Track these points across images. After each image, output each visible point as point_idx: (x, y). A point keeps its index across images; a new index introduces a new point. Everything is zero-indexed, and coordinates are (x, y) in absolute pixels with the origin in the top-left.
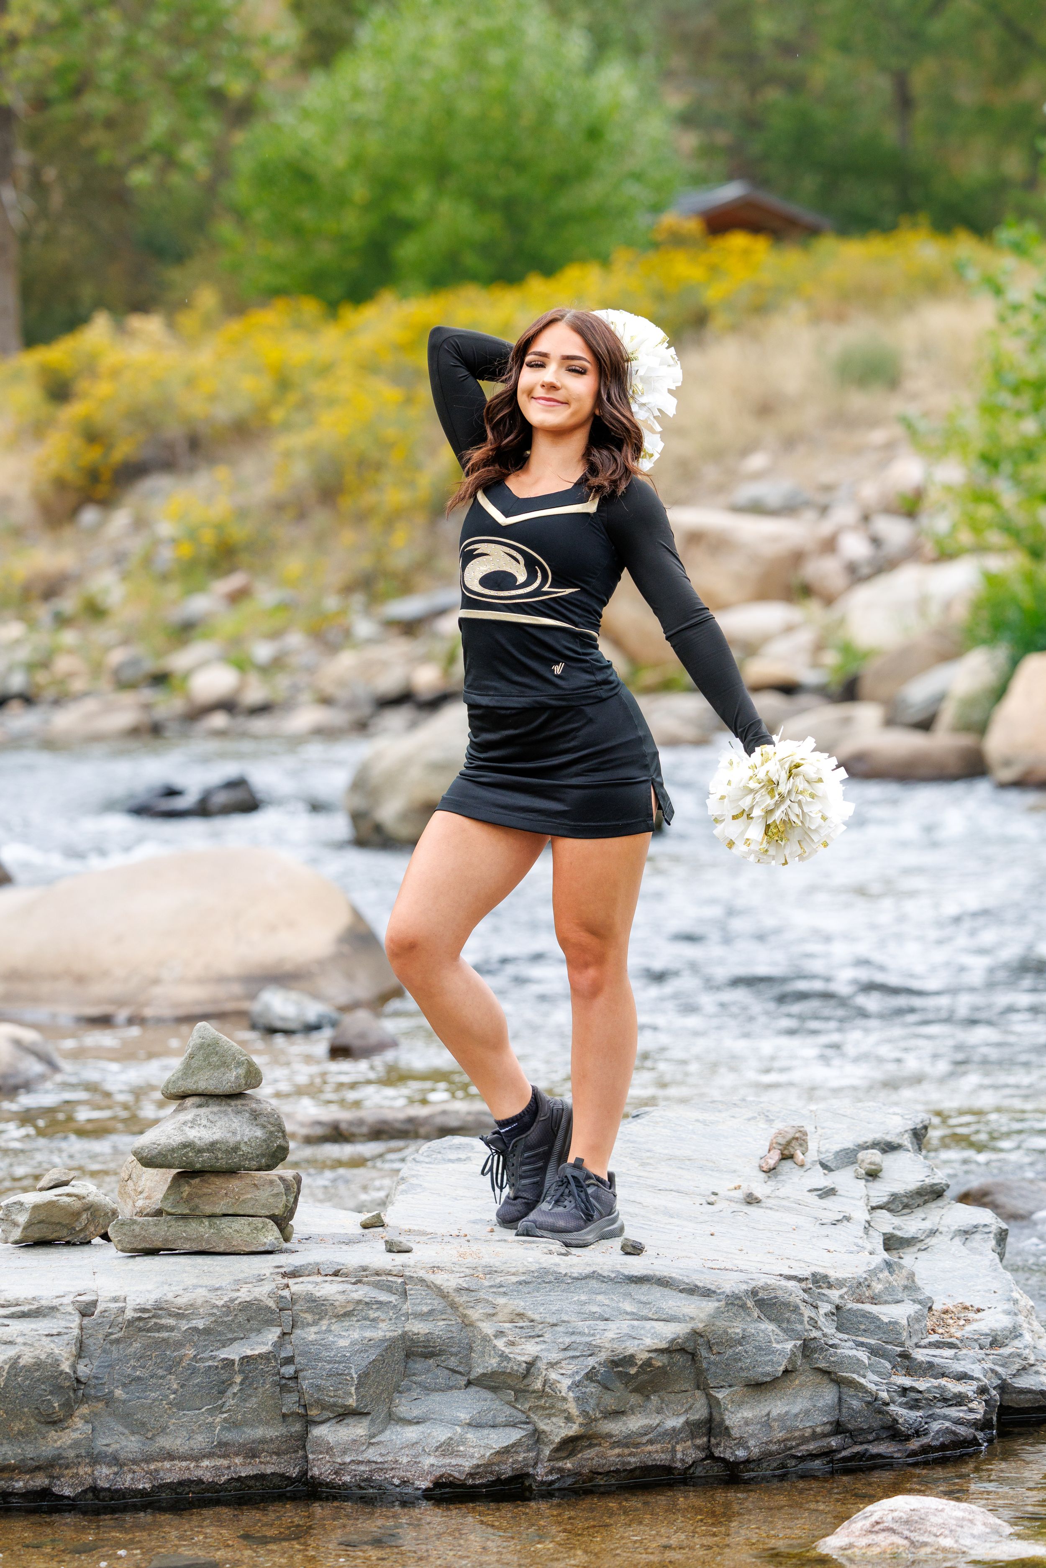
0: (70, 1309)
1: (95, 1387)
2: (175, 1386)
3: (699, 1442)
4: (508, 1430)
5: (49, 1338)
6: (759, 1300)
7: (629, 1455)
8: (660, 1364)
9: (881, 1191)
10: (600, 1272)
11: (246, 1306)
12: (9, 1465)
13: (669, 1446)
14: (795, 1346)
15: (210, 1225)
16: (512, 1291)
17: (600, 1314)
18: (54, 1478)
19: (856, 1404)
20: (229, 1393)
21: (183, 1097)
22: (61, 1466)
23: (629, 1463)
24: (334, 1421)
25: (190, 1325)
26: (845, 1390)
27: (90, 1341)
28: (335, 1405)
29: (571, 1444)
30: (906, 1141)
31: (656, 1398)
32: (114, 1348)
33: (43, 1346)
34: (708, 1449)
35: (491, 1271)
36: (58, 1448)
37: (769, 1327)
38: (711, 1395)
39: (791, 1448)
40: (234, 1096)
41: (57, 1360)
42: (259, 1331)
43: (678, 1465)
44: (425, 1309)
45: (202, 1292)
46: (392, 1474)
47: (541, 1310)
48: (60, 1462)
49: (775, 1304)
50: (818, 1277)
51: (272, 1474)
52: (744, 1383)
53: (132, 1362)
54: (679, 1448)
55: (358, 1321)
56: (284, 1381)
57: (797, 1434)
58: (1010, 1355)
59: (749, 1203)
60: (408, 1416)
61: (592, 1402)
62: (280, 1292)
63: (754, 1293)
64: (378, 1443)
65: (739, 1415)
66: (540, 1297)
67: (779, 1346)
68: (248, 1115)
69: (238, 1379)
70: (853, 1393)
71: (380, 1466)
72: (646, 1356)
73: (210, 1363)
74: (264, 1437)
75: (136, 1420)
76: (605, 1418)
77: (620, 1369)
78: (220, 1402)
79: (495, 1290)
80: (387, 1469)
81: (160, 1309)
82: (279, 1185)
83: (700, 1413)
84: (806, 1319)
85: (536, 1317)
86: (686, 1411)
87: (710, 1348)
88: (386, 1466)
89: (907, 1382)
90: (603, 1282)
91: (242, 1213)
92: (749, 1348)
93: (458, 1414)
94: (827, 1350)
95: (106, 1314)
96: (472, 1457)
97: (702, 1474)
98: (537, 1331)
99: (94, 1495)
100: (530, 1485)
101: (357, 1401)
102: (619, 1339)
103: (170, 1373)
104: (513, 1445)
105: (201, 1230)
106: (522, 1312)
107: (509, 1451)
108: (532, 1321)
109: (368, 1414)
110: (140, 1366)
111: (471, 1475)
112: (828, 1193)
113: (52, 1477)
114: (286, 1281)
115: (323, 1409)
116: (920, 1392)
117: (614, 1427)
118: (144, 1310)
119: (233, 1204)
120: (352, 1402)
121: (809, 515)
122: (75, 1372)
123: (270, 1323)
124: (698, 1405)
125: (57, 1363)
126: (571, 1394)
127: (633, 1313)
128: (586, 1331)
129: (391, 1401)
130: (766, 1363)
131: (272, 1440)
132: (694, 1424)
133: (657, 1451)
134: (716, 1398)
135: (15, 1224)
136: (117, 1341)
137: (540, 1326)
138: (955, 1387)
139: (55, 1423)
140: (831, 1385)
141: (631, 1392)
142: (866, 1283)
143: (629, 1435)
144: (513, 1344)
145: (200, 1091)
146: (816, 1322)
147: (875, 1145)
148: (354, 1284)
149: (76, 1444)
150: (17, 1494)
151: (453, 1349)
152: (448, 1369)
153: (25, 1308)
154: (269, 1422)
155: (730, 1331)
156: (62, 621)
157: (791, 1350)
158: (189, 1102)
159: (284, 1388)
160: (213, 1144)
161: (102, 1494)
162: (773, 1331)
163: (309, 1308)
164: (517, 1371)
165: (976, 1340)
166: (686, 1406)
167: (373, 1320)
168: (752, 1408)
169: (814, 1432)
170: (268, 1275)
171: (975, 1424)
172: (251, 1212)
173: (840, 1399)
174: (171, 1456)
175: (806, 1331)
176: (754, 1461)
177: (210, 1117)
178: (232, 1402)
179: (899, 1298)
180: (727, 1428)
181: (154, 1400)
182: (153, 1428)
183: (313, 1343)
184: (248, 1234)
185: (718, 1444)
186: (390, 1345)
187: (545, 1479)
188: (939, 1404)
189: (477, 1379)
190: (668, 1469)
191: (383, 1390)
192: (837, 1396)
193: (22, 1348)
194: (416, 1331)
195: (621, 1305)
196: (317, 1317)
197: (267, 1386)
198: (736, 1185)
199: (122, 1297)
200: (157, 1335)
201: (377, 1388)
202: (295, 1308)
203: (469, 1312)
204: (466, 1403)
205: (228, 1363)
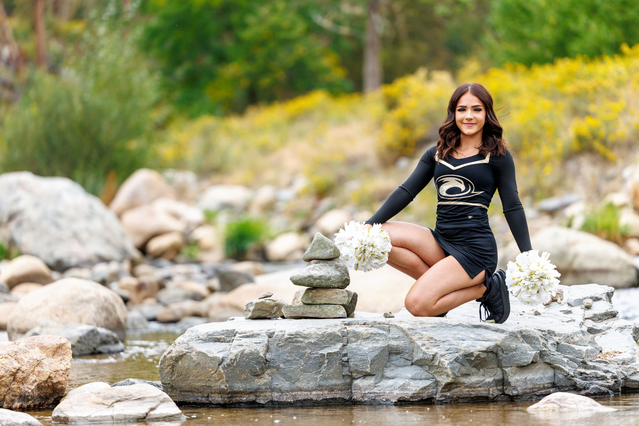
0: (265, 334)
1: (273, 363)
2: (303, 364)
3: (499, 388)
4: (426, 381)
5: (256, 344)
6: (523, 335)
7: (472, 391)
8: (483, 357)
9: (589, 313)
10: (463, 323)
11: (330, 335)
12: (241, 391)
13: (487, 388)
14: (536, 353)
15: (320, 308)
16: (429, 330)
17: (462, 338)
18: (257, 396)
19: (560, 376)
20: (323, 367)
21: (310, 259)
22: (260, 392)
23: (472, 394)
24: (362, 378)
25: (309, 341)
26: (556, 371)
27: (271, 346)
28: (362, 372)
29: (449, 386)
30: (604, 297)
31: (482, 370)
32: (280, 349)
33: (253, 347)
34: (503, 390)
36: (259, 385)
37: (526, 345)
38: (503, 370)
39: (535, 392)
40: (329, 260)
41: (258, 352)
42: (335, 344)
43: (491, 396)
44: (396, 336)
45: (314, 329)
46: (383, 397)
47: (439, 336)
48: (259, 390)
49: (529, 337)
50: (550, 331)
51: (339, 398)
52: (516, 366)
53: (287, 354)
54: (491, 389)
55: (371, 341)
56: (343, 363)
57: (537, 386)
58: (629, 368)
59: (536, 315)
60: (389, 376)
61: (457, 370)
62: (343, 330)
63: (521, 332)
64: (378, 386)
65: (514, 378)
66: (439, 332)
67: (530, 352)
68: (334, 267)
69: (326, 361)
70: (559, 372)
71: (379, 394)
72: (478, 353)
73: (316, 355)
74: (336, 384)
75: (288, 376)
76: (462, 376)
77: (468, 358)
78: (319, 370)
79: (423, 329)
80: (381, 395)
81: (298, 335)
82: (345, 293)
83: (499, 376)
84: (541, 343)
85: (437, 339)
86: (494, 376)
87: (503, 352)
88: (381, 394)
89: (583, 370)
90: (464, 327)
91: (331, 303)
92: (518, 352)
93: (408, 375)
94: (549, 355)
95: (278, 336)
96: (412, 390)
97: (500, 400)
98: (437, 344)
99: (272, 403)
100: (434, 402)
101: (370, 370)
102: (468, 347)
103: (301, 359)
104: (428, 386)
105: (315, 310)
106: (432, 337)
107: (426, 389)
108: (436, 340)
109: (374, 375)
110: (290, 356)
111: (412, 397)
112: (569, 312)
113: (256, 396)
114: (346, 326)
115: (358, 373)
116: (588, 374)
117: (466, 380)
118: (291, 335)
119: (328, 300)
120: (368, 370)
122: (265, 357)
123: (339, 341)
124: (498, 373)
125: (258, 353)
126: (449, 366)
127: (474, 338)
128: (456, 344)
129: (383, 371)
130: (525, 358)
131: (339, 385)
132: (497, 381)
133: (482, 390)
134: (505, 371)
135: (250, 311)
136: (282, 346)
137: (439, 342)
138: (601, 373)
139: (257, 375)
140: (551, 369)
141: (473, 367)
142: (571, 337)
143: (472, 383)
144: (428, 348)
145: (316, 258)
146: (546, 345)
147: (591, 298)
148: (371, 327)
149: (265, 384)
150: (243, 402)
151: (406, 351)
152: (404, 358)
153: (248, 334)
154: (338, 378)
155: (511, 346)
157: (535, 354)
158: (312, 262)
159: (343, 366)
160: (320, 277)
161: (275, 403)
162: (528, 347)
163: (354, 336)
164: (429, 358)
165: (616, 362)
166: (494, 374)
167: (377, 340)
168: (519, 376)
169: (544, 386)
170: (339, 324)
171: (609, 387)
172: (335, 303)
173: (555, 374)
174: (301, 390)
175: (541, 347)
176: (520, 395)
177: (320, 267)
178: (324, 370)
179: (586, 344)
180: (509, 382)
181: (295, 369)
182: (294, 379)
183: (354, 349)
184: (333, 311)
185: (506, 389)
186: (383, 349)
187: (439, 399)
188: (595, 379)
189: (415, 362)
190: (487, 397)
191: (380, 366)
192: (554, 373)
193: (246, 347)
194: (393, 344)
195: (470, 335)
196: (356, 339)
197: (337, 364)
198: (532, 309)
199: (284, 331)
200: (296, 344)
201: (378, 365)
202: (348, 336)
203: (413, 337)
204: (411, 371)
205: (323, 355)
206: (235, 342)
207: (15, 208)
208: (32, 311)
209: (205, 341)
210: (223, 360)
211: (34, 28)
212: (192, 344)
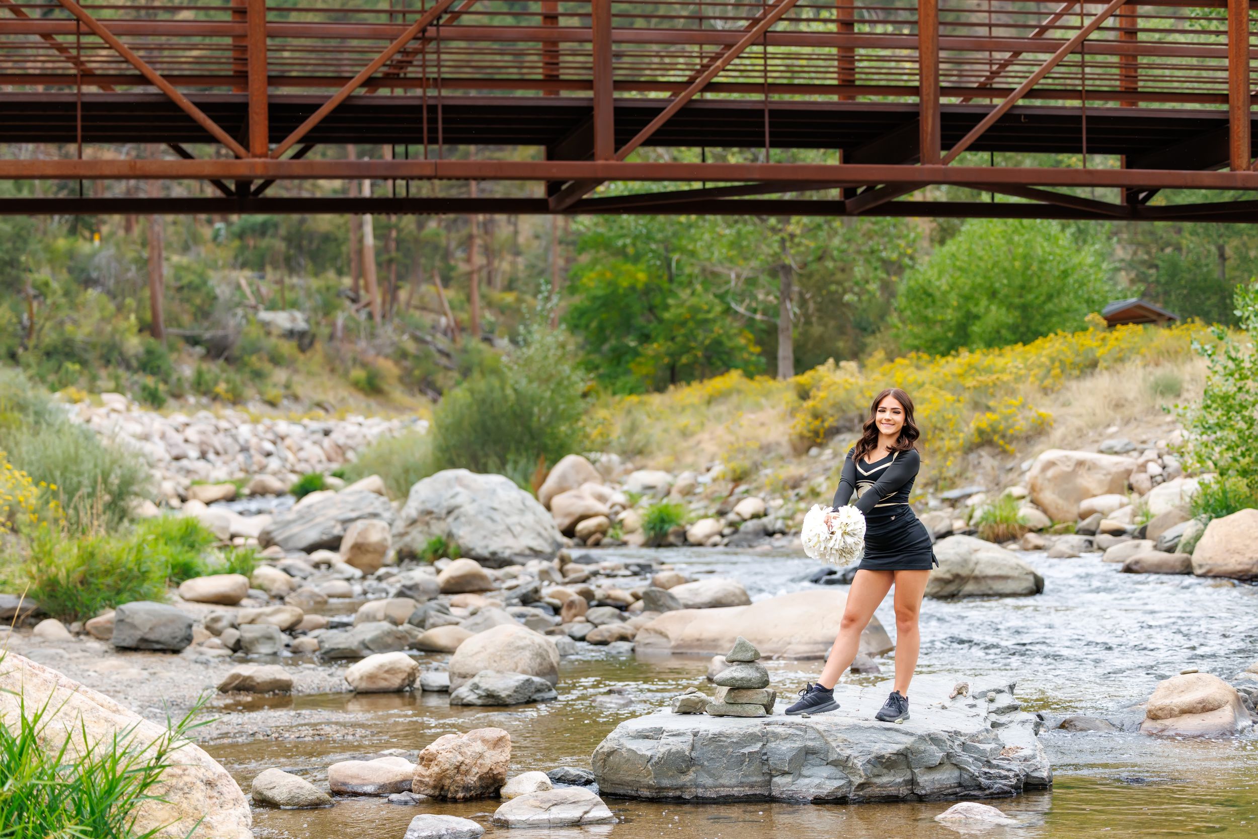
0: (690, 734)
1: (697, 761)
2: (725, 762)
3: (908, 787)
4: (840, 780)
5: (682, 744)
6: (931, 738)
7: (883, 791)
8: (894, 759)
9: (993, 706)
10: (875, 726)
11: (751, 734)
12: (667, 787)
13: (898, 788)
14: (944, 755)
15: (740, 707)
16: (843, 732)
17: (874, 741)
19: (966, 777)
20: (744, 765)
21: (733, 662)
22: (685, 788)
23: (883, 794)
24: (780, 776)
25: (731, 741)
26: (963, 772)
27: (696, 745)
28: (780, 770)
29: (862, 786)
30: (1006, 689)
31: (893, 771)
32: (704, 748)
33: (680, 746)
34: (912, 790)
35: (836, 725)
36: (684, 782)
37: (934, 747)
38: (913, 771)
39: (942, 791)
40: (750, 662)
41: (684, 750)
42: (755, 744)
43: (901, 795)
44: (813, 737)
45: (736, 729)
46: (800, 794)
47: (853, 739)
49: (937, 740)
50: (957, 732)
51: (759, 794)
52: (925, 767)
53: (711, 753)
54: (901, 789)
55: (789, 741)
56: (763, 761)
57: (944, 786)
58: (1031, 765)
59: (943, 709)
60: (806, 775)
61: (869, 771)
62: (763, 731)
63: (929, 735)
64: (795, 784)
65: (923, 778)
66: (852, 734)
67: (938, 754)
68: (754, 669)
69: (747, 760)
70: (966, 773)
71: (796, 792)
72: (889, 756)
73: (738, 754)
74: (756, 781)
75: (712, 773)
76: (874, 777)
77: (880, 760)
78: (741, 768)
79: (837, 731)
80: (798, 793)
81: (721, 735)
82: (765, 694)
83: (908, 777)
84: (949, 746)
85: (851, 741)
86: (903, 776)
87: (912, 754)
89: (987, 770)
90: (875, 730)
91: (752, 703)
92: (926, 754)
93: (823, 774)
94: (956, 757)
95: (702, 736)
96: (827, 789)
97: (910, 799)
98: (851, 746)
99: (697, 799)
100: (848, 800)
101: (788, 769)
102: (879, 750)
103: (724, 757)
104: (842, 786)
105: (737, 709)
106: (846, 739)
107: (840, 788)
108: (849, 742)
109: (792, 773)
110: (713, 754)
111: (827, 796)
112: (974, 706)
113: (682, 792)
114: (766, 727)
115: (777, 771)
116: (991, 774)
117: (878, 781)
118: (715, 735)
119: (749, 700)
120: (786, 769)
121: (1135, 454)
122: (690, 755)
123: (759, 741)
124: (908, 774)
125: (684, 752)
126: (861, 768)
127: (885, 741)
128: (868, 746)
129: (800, 769)
130: (933, 760)
131: (759, 782)
132: (907, 781)
133: (893, 790)
134: (915, 772)
135: (676, 706)
136: (706, 745)
137: (852, 744)
138: (1004, 773)
139: (683, 773)
140: (957, 770)
141: (884, 768)
142: (976, 736)
143: (883, 784)
144: (842, 750)
145: (738, 660)
146: (953, 747)
147: (994, 691)
148: (789, 728)
149: (690, 781)
150: (670, 798)
151: (822, 752)
152: (820, 759)
153: (675, 733)
154: (758, 776)
155: (920, 748)
156: (800, 498)
157: (942, 756)
158: (735, 664)
159: (763, 764)
160: (742, 678)
161: (699, 798)
162: (936, 749)
163: (773, 736)
164: (844, 760)
165: (1018, 759)
166: (903, 774)
167: (795, 741)
168: (928, 776)
169: (951, 786)
170: (760, 725)
171: (1012, 786)
172: (755, 702)
173: (960, 775)
174: (723, 786)
175: (949, 750)
176: (927, 795)
177: (742, 669)
178: (745, 768)
179: (989, 742)
180: (918, 783)
181: (718, 766)
182: (717, 776)
183: (773, 748)
184: (754, 711)
185: (915, 789)
186: (800, 750)
187: (853, 798)
188: (998, 779)
189: (830, 762)
190: (897, 797)
191: (797, 766)
192: (959, 773)
193: (672, 746)
194: (809, 745)
195: (881, 738)
196: (775, 739)
197: (757, 763)
198: (940, 702)
199: (708, 731)
200: (719, 743)
201: (795, 765)
202: (768, 736)
203: (828, 739)
204: (826, 771)
205: (744, 754)
206: (663, 741)
207: (453, 502)
208: (472, 656)
209: (634, 738)
210: (651, 758)
211: (469, 299)
212: (622, 741)
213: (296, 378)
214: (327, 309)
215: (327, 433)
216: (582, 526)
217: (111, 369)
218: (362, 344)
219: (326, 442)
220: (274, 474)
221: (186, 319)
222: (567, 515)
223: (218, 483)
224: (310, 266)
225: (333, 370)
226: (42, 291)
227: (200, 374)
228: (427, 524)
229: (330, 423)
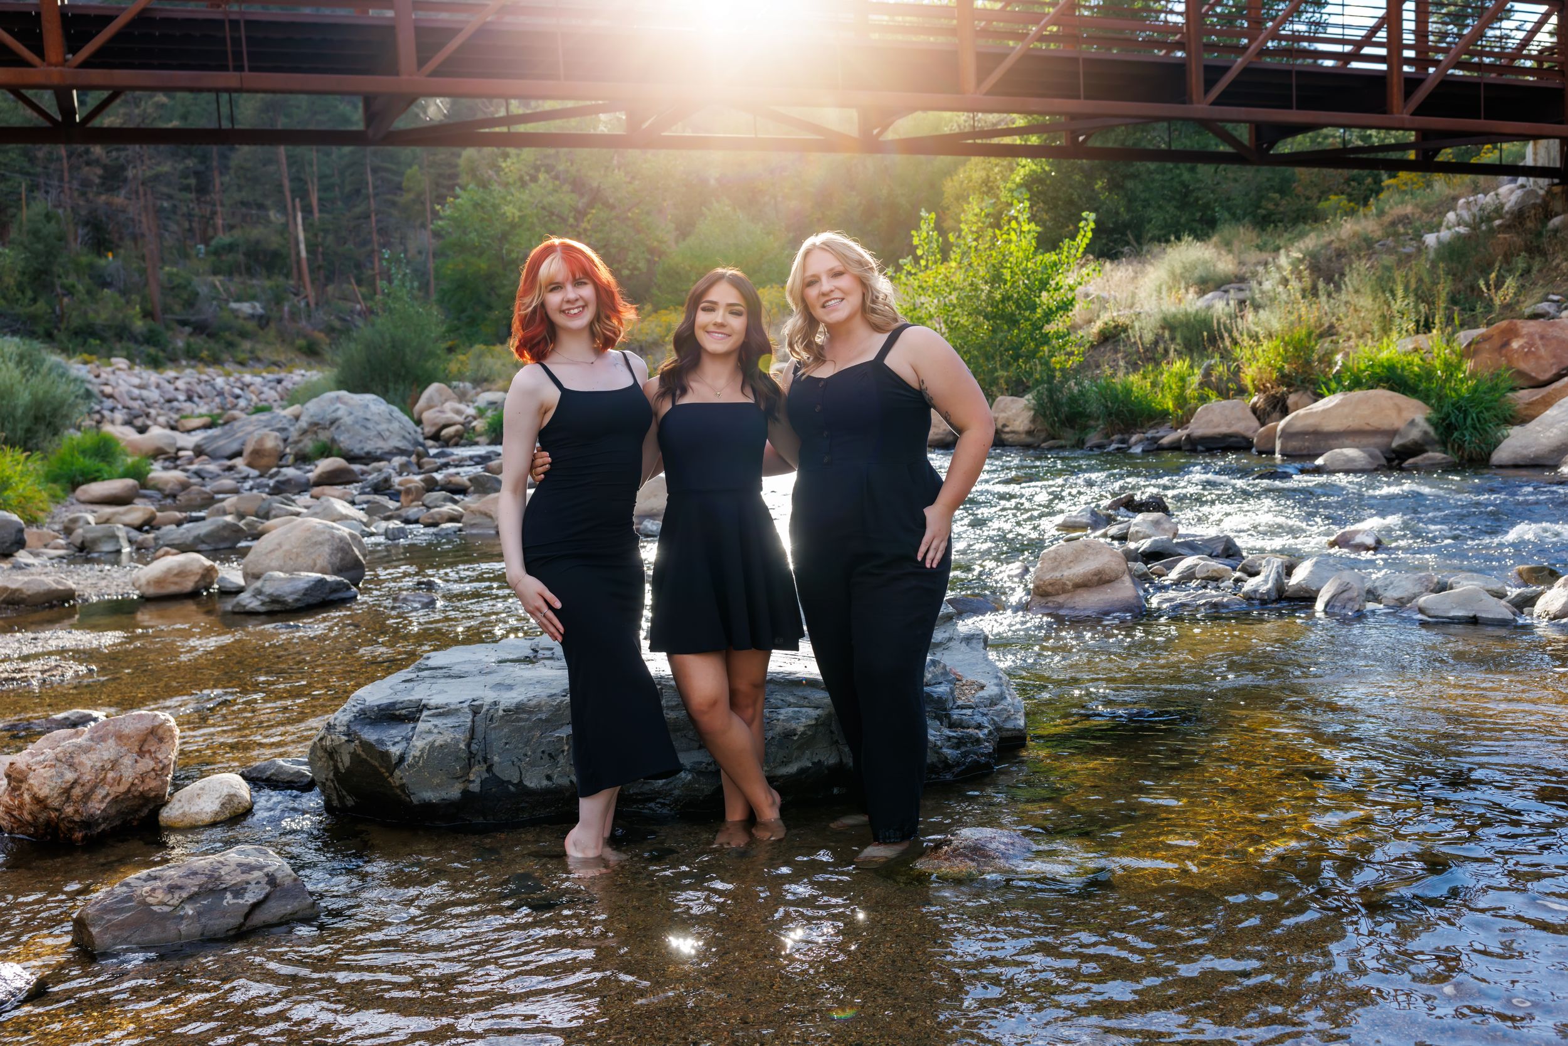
0: (467, 710)
1: (481, 756)
2: (529, 753)
5: (453, 728)
20: (561, 757)
25: (537, 717)
27: (478, 730)
32: (492, 732)
33: (450, 732)
41: (457, 741)
53: (504, 740)
72: (804, 729)
73: (549, 739)
76: (780, 765)
77: (789, 738)
78: (556, 762)
81: (519, 708)
89: (950, 733)
95: (487, 713)
102: (788, 720)
103: (526, 746)
116: (957, 738)
117: (786, 770)
118: (509, 709)
122: (469, 748)
125: (457, 744)
127: (793, 704)
136: (494, 728)
138: (975, 734)
141: (795, 749)
153: (441, 710)
165: (982, 702)
171: (989, 755)
178: (563, 762)
179: (940, 681)
188: (969, 745)
193: (437, 733)
199: (497, 703)
206: (421, 726)
207: (334, 415)
210: (402, 757)
212: (355, 727)
213: (259, 346)
214: (278, 300)
215: (279, 381)
216: (444, 432)
217: (124, 343)
218: (304, 323)
219: (279, 388)
220: (242, 410)
221: (177, 308)
222: (434, 424)
223: (201, 416)
224: (264, 272)
225: (283, 341)
226: (69, 291)
227: (189, 345)
228: (316, 433)
229: (282, 375)
